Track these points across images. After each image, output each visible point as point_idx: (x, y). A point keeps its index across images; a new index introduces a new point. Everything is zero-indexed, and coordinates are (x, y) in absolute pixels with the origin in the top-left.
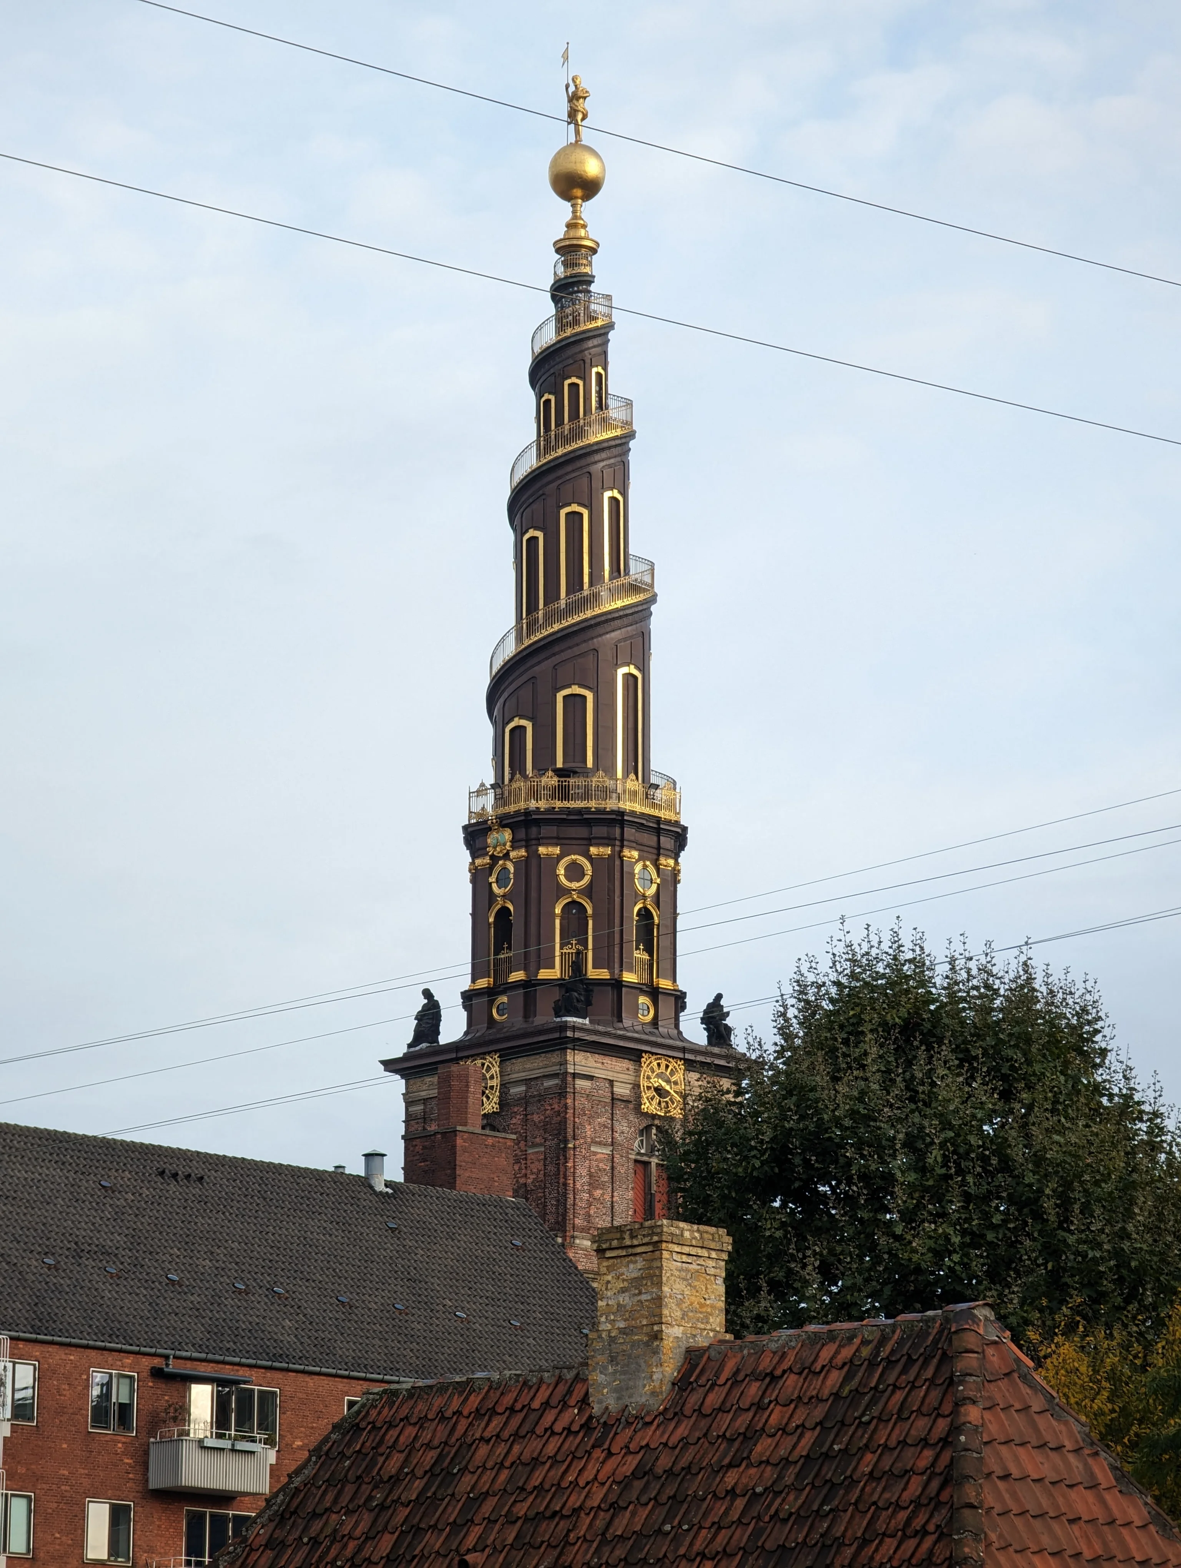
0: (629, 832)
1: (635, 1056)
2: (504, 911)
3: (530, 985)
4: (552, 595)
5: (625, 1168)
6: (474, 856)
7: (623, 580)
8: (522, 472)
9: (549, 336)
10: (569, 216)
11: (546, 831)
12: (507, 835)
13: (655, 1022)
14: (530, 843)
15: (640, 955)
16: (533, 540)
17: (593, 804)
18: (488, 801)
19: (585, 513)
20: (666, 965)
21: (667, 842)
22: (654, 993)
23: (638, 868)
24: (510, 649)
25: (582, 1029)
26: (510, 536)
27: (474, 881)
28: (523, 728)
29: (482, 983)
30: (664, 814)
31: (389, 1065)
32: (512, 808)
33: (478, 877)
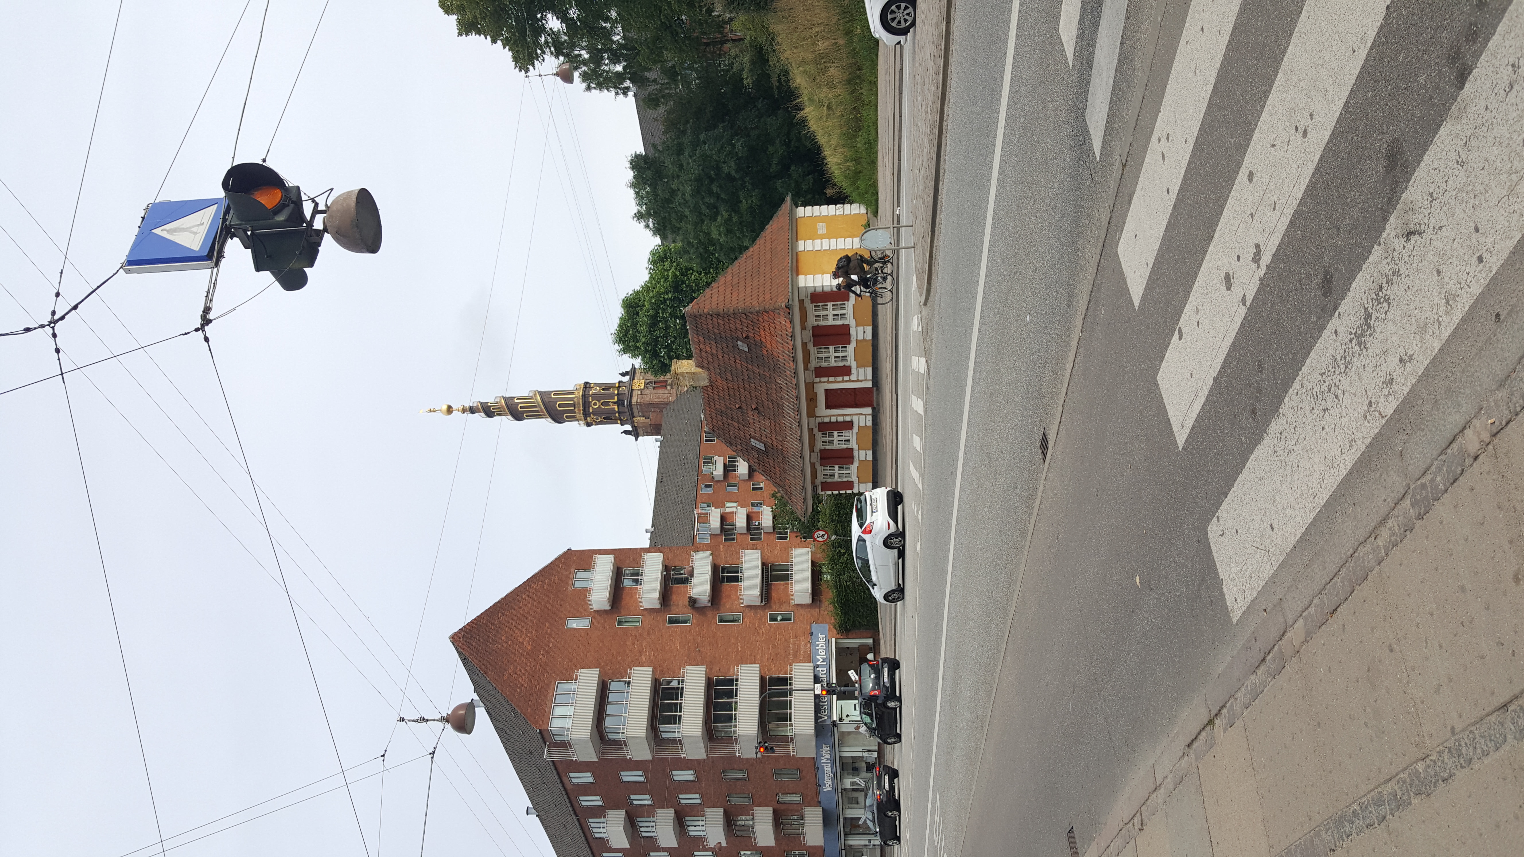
0: (586, 393)
1: (632, 390)
2: (604, 418)
3: (619, 412)
4: (537, 411)
5: (655, 391)
6: (593, 425)
7: (534, 397)
8: (512, 419)
9: (483, 414)
10: (457, 411)
11: (587, 410)
12: (588, 418)
13: (625, 386)
14: (590, 414)
15: (611, 390)
16: (526, 416)
17: (581, 401)
18: (582, 423)
19: (520, 405)
20: (613, 385)
21: (588, 386)
22: (619, 387)
23: (594, 391)
24: (550, 419)
25: (627, 401)
26: (526, 421)
27: (598, 425)
28: (566, 416)
29: (619, 422)
30: (582, 387)
31: (636, 440)
32: (583, 418)
33: (597, 424)
